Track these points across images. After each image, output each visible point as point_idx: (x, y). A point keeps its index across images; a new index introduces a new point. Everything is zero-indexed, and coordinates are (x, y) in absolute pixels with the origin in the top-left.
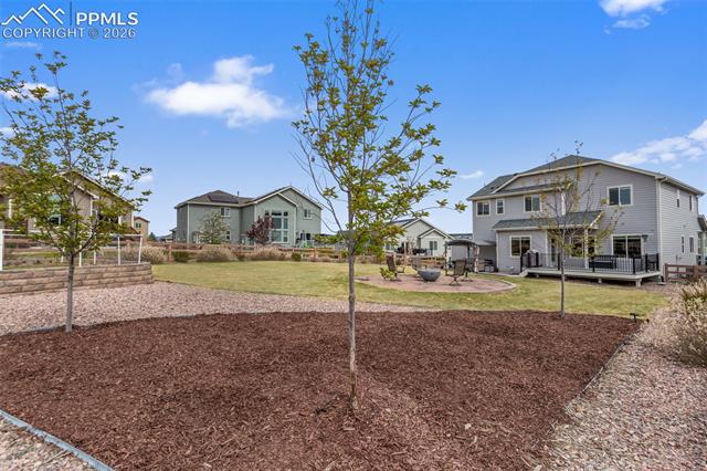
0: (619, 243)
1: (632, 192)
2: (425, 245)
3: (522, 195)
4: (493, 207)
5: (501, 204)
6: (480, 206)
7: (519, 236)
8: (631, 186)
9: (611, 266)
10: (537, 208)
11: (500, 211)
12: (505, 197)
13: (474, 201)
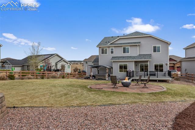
0: (156, 67)
1: (160, 48)
2: (59, 67)
3: (122, 46)
4: (109, 51)
5: (113, 49)
6: (103, 50)
7: (123, 64)
8: (160, 45)
9: (154, 75)
10: (128, 52)
11: (112, 52)
12: (114, 47)
13: (100, 47)
